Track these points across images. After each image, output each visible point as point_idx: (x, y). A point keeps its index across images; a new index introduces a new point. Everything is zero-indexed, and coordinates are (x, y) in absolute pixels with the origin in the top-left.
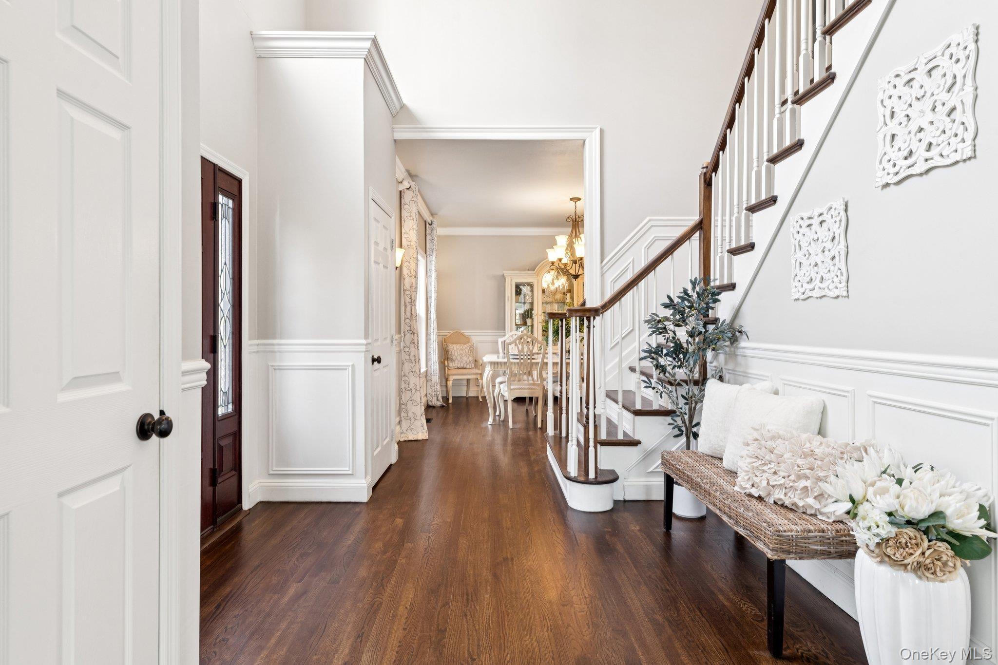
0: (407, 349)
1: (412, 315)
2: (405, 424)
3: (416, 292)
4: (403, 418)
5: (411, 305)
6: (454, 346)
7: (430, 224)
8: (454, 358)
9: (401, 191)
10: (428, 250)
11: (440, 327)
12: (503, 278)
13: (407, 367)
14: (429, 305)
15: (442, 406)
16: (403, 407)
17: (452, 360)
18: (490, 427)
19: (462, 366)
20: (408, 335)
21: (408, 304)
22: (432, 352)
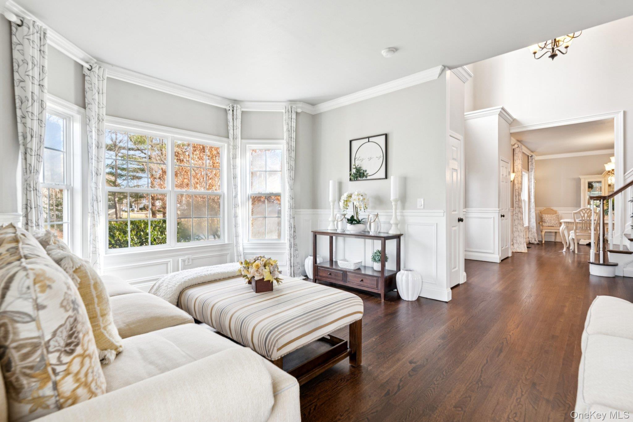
0: (516, 214)
1: (519, 200)
2: (516, 246)
3: (521, 190)
4: (514, 243)
5: (519, 196)
6: (546, 215)
7: (531, 157)
8: (546, 221)
9: (514, 149)
10: (529, 169)
11: (536, 205)
12: (579, 180)
13: (516, 222)
14: (530, 195)
15: (538, 244)
16: (515, 238)
17: (545, 222)
18: (564, 253)
19: (551, 225)
20: (517, 209)
21: (517, 195)
22: (532, 217)
